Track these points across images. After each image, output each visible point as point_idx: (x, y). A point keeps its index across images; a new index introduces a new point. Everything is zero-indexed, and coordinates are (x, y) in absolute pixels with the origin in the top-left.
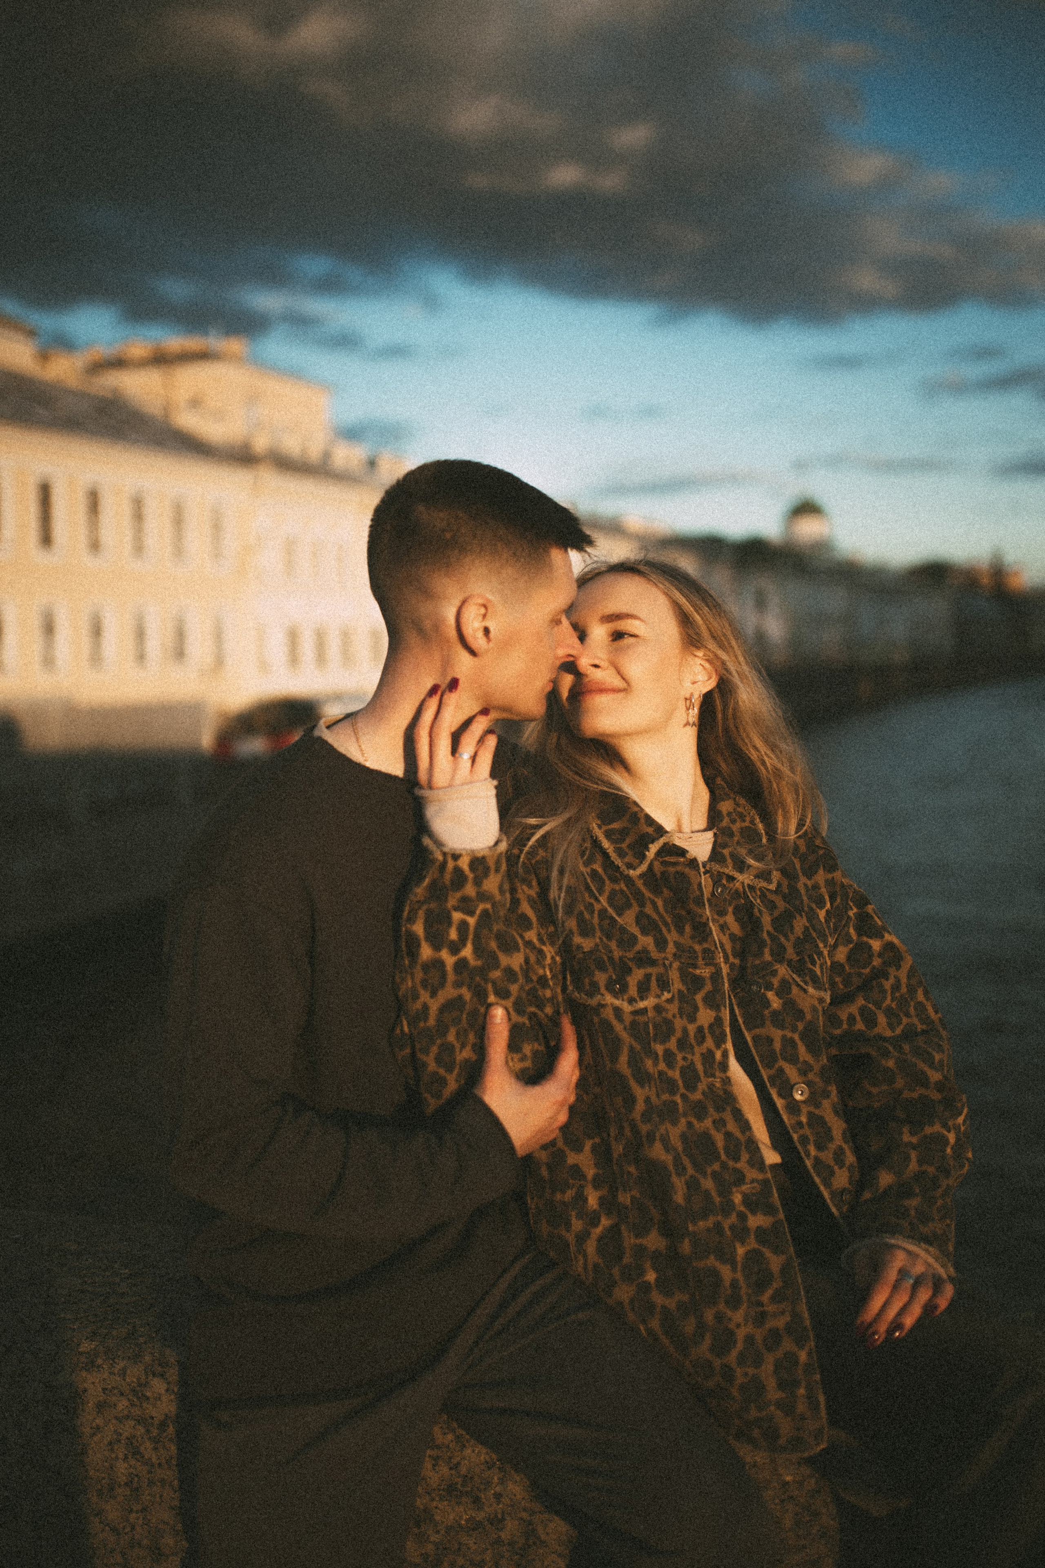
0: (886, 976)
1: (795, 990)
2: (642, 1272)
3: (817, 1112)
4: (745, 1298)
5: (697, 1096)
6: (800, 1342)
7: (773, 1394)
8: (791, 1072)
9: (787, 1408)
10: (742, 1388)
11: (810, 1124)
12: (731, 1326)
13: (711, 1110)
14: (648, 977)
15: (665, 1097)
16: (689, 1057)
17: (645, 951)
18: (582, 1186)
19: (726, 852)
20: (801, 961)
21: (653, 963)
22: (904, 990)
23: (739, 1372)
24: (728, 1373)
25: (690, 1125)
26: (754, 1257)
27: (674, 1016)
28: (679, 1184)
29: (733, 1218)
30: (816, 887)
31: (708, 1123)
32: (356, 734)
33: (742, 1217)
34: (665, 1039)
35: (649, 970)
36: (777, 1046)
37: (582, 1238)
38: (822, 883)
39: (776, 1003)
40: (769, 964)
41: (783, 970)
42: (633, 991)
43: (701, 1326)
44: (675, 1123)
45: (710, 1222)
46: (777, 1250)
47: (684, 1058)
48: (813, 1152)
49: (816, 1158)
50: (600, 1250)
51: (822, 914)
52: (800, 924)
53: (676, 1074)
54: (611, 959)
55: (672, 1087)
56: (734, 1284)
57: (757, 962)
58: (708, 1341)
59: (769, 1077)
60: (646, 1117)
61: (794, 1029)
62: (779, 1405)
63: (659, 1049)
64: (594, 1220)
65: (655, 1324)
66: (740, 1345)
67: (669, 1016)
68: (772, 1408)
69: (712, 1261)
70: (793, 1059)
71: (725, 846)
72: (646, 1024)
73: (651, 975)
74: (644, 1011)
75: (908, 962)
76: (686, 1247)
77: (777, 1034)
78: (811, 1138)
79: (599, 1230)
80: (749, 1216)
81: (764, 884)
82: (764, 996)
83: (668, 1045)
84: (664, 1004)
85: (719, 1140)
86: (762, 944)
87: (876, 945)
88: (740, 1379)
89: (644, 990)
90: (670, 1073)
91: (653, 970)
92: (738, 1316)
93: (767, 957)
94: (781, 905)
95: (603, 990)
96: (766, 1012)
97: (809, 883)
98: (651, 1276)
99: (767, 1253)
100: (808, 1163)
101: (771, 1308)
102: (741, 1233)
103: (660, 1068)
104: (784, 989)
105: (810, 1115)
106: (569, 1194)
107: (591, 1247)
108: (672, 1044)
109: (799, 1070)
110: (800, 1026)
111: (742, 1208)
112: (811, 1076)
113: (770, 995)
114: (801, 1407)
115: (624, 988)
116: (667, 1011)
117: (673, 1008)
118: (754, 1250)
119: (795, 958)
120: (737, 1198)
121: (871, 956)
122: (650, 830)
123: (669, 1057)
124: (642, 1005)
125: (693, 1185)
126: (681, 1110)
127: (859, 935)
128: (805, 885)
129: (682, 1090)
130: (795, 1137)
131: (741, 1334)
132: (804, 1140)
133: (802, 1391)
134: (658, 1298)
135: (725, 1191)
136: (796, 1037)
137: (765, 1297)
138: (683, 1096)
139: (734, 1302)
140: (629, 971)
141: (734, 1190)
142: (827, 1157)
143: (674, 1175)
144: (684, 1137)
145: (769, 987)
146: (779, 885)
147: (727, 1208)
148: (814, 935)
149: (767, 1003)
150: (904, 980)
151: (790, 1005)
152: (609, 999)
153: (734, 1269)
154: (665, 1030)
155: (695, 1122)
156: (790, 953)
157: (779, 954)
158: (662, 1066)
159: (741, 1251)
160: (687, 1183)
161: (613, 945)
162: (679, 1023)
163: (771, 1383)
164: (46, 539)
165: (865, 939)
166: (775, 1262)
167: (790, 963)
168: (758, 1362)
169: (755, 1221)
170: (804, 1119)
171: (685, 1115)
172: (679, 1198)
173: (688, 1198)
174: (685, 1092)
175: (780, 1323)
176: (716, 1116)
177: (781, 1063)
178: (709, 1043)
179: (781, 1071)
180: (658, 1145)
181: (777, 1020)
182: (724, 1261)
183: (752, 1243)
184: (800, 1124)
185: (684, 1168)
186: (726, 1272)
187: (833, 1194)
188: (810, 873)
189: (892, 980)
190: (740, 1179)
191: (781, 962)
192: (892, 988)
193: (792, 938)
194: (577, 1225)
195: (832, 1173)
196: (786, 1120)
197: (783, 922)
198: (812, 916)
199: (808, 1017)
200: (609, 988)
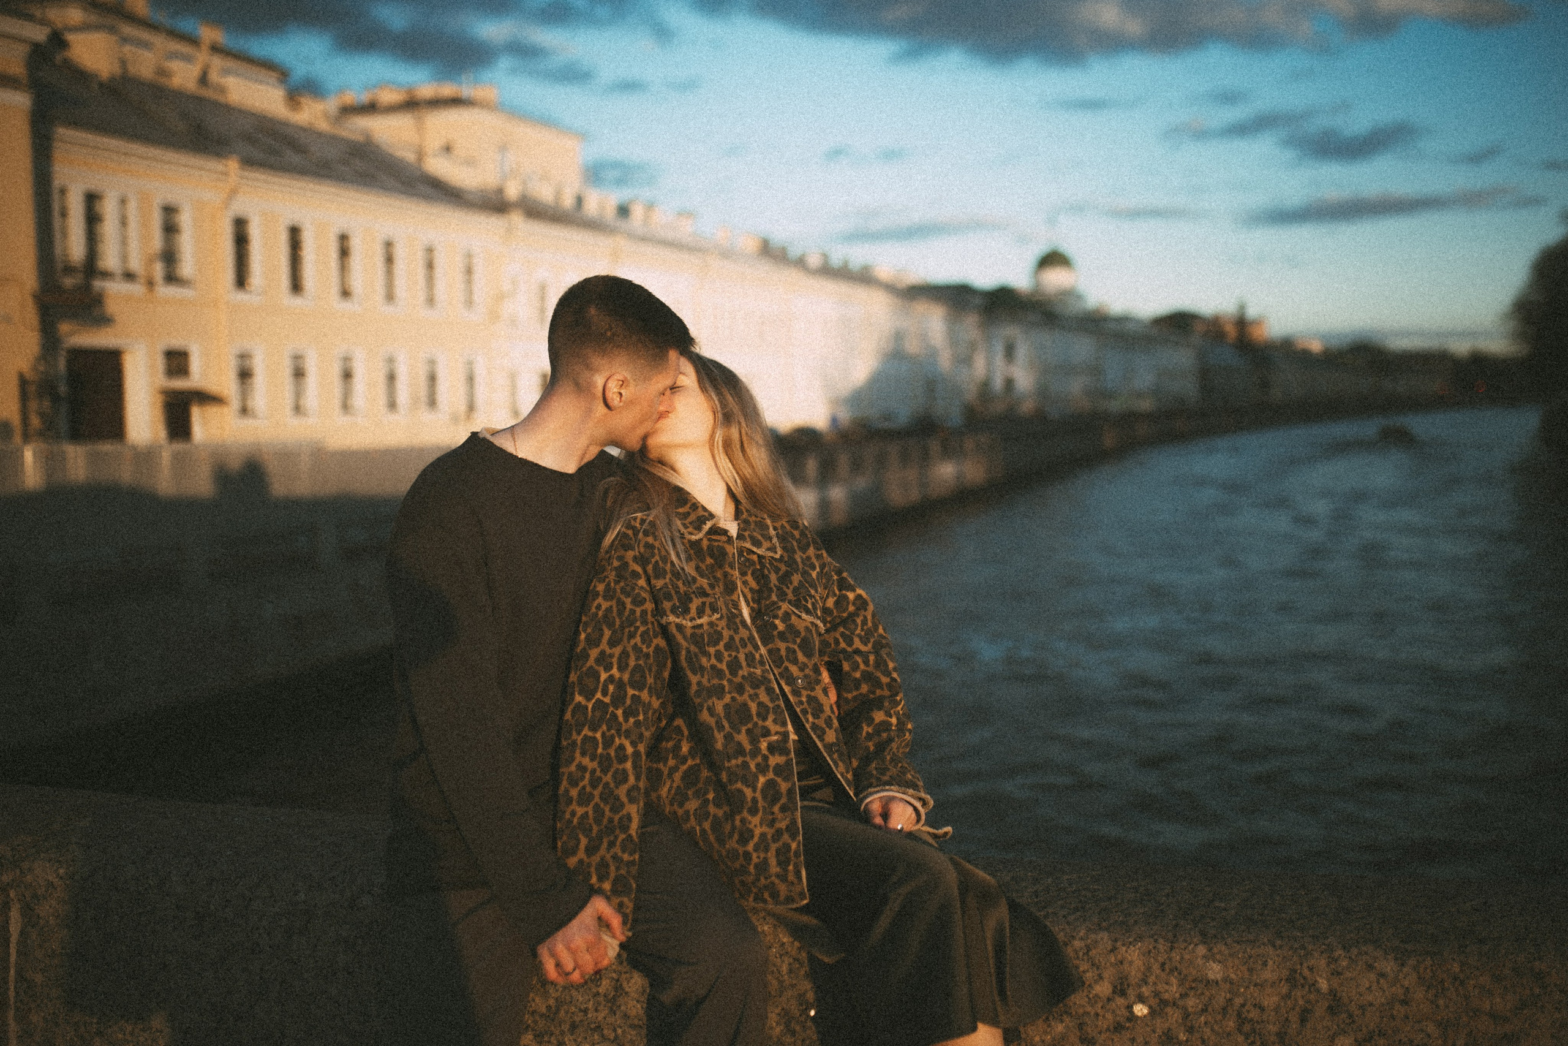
0: (858, 616)
1: (793, 617)
2: (706, 793)
3: (813, 694)
4: (761, 809)
5: (738, 680)
6: (794, 836)
7: (774, 869)
8: (794, 669)
9: (783, 878)
10: (756, 866)
11: (808, 702)
12: (751, 826)
13: (748, 688)
14: (704, 604)
15: (715, 681)
16: (734, 654)
17: (702, 587)
18: (680, 741)
19: (746, 534)
20: (799, 600)
21: (706, 595)
22: (870, 624)
23: (755, 855)
24: (747, 856)
25: (733, 699)
26: (771, 784)
27: (723, 629)
28: (719, 737)
29: (759, 759)
30: (809, 558)
31: (746, 696)
32: (514, 439)
33: (766, 758)
34: (716, 643)
35: (704, 599)
36: (783, 653)
37: (673, 770)
38: (812, 556)
39: (781, 626)
40: (774, 603)
41: (785, 606)
42: (693, 612)
43: (734, 828)
44: (720, 698)
45: (740, 760)
46: (786, 779)
47: (730, 656)
48: (811, 719)
49: (814, 723)
50: (683, 778)
51: (814, 574)
52: (796, 579)
53: (724, 667)
54: (677, 592)
55: (719, 674)
56: (754, 800)
57: (767, 602)
58: (736, 836)
59: (779, 673)
60: (698, 693)
61: (795, 642)
62: (778, 876)
63: (712, 650)
64: (684, 760)
65: (707, 825)
66: (756, 839)
67: (719, 629)
68: (773, 878)
69: (739, 785)
70: (795, 661)
71: (745, 530)
72: (702, 634)
73: (705, 602)
74: (701, 626)
75: (871, 607)
76: (724, 776)
77: (782, 646)
78: (809, 710)
79: (685, 767)
80: (770, 757)
81: (771, 554)
82: (773, 623)
83: (717, 648)
84: (716, 621)
85: (753, 707)
86: (770, 590)
87: (851, 596)
88: (755, 860)
89: (700, 613)
90: (719, 666)
91: (708, 600)
92: (756, 820)
93: (774, 598)
94: (783, 568)
95: (668, 613)
96: (775, 633)
97: (804, 556)
98: (711, 796)
99: (779, 780)
100: (808, 726)
101: (780, 816)
102: (763, 769)
103: (711, 662)
104: (787, 617)
105: (808, 696)
106: (670, 744)
107: (677, 776)
108: (721, 646)
109: (799, 667)
110: (798, 641)
111: (766, 753)
112: (807, 671)
113: (777, 622)
114: (791, 877)
115: (687, 611)
116: (717, 626)
117: (723, 623)
118: (772, 780)
119: (794, 599)
120: (764, 745)
121: (848, 603)
122: (706, 514)
123: (719, 656)
124: (699, 621)
125: (728, 738)
126: (727, 690)
127: (840, 590)
128: (802, 558)
129: (728, 675)
130: (798, 710)
131: (757, 832)
132: (805, 712)
133: (791, 868)
134: (712, 809)
135: (754, 741)
136: (796, 647)
137: (776, 809)
138: (729, 681)
139: (753, 811)
140: (691, 600)
141: (762, 740)
142: (821, 722)
143: (715, 731)
144: (727, 706)
145: (776, 617)
146: (782, 556)
147: (755, 752)
148: (807, 585)
149: (776, 627)
150: (869, 617)
151: (791, 628)
152: (672, 618)
153: (754, 791)
154: (716, 637)
155: (738, 697)
156: (790, 596)
157: (782, 596)
158: (713, 661)
159: (762, 780)
160: (724, 736)
161: (680, 584)
162: (726, 633)
163: (773, 861)
164: (296, 286)
165: (844, 592)
166: (784, 786)
167: (790, 602)
168: (767, 850)
169: (775, 760)
170: (804, 699)
171: (730, 693)
172: (719, 745)
173: (725, 746)
174: (730, 677)
175: (783, 825)
176: (752, 692)
177: (786, 663)
178: (750, 648)
179: (787, 668)
180: (705, 712)
181: (782, 636)
182: (748, 786)
183: (771, 775)
184: (801, 703)
185: (723, 727)
186: (748, 792)
187: (825, 746)
188: (804, 549)
189: (861, 618)
190: (767, 733)
191: (783, 601)
192: (862, 621)
193: (791, 588)
194: (671, 762)
195: (824, 733)
196: (791, 699)
197: (785, 579)
198: (805, 574)
199: (803, 634)
200: (674, 610)
